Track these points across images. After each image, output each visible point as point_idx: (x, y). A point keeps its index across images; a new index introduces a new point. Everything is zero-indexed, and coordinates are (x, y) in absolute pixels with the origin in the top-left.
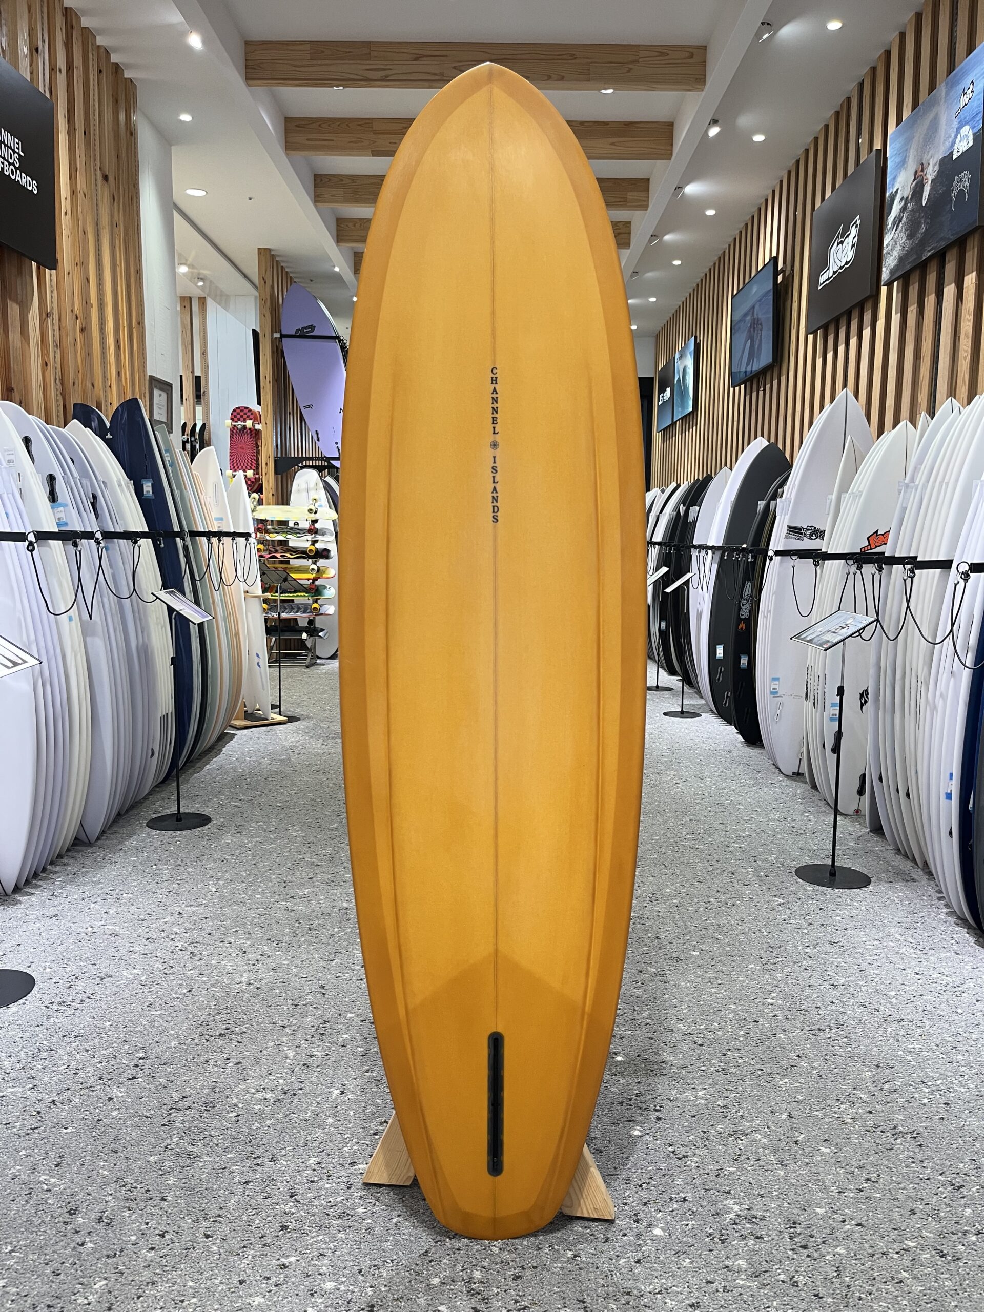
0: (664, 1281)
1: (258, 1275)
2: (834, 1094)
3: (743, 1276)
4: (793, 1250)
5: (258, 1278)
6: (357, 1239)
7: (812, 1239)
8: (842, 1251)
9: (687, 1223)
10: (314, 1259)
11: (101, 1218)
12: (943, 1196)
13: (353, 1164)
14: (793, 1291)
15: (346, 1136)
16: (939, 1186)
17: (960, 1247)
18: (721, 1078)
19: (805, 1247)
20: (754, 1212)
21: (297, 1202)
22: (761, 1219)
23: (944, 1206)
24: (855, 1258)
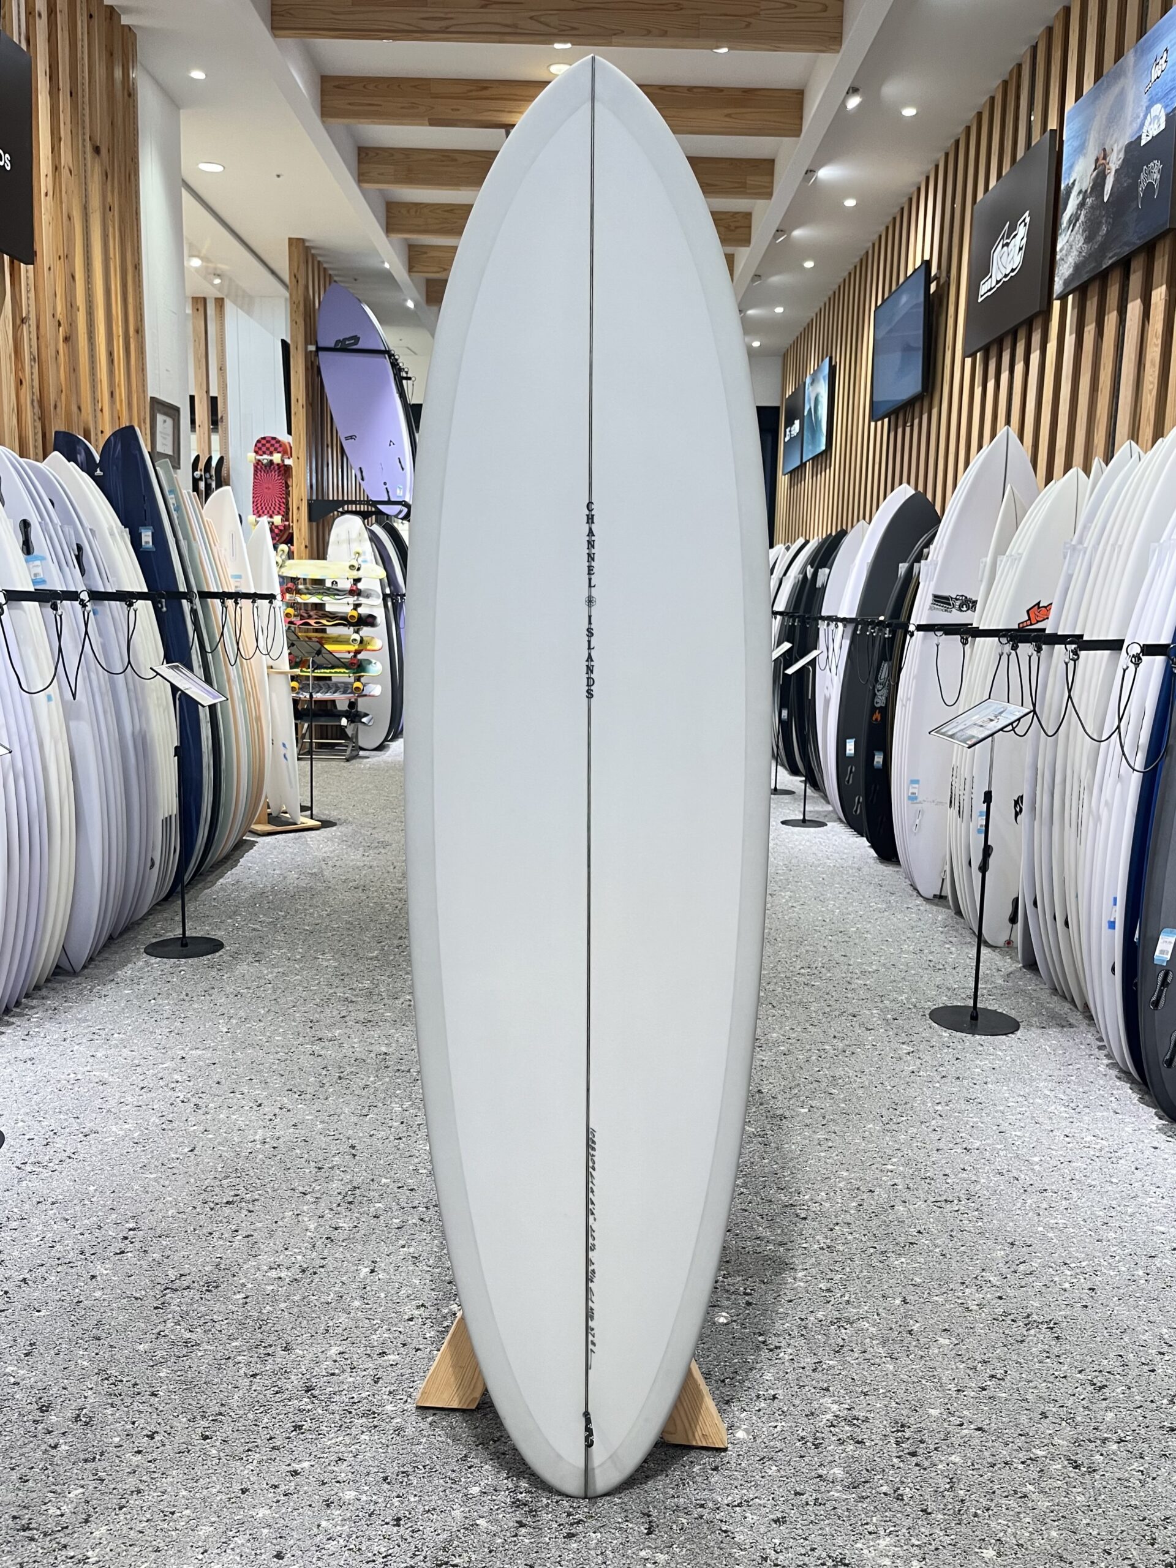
0: (745, 1491)
1: (265, 1482)
2: (959, 1276)
3: (838, 1487)
4: (899, 1457)
5: (265, 1486)
6: (383, 1441)
7: (922, 1445)
8: (957, 1460)
9: (776, 1424)
10: (332, 1464)
11: (79, 1416)
12: (1081, 1398)
13: (383, 1354)
14: (896, 1505)
15: (375, 1322)
16: (1077, 1385)
17: (1098, 1456)
18: (825, 1257)
19: (913, 1454)
20: (855, 1413)
21: (314, 1397)
22: (863, 1421)
23: (1082, 1410)
24: (971, 1467)
